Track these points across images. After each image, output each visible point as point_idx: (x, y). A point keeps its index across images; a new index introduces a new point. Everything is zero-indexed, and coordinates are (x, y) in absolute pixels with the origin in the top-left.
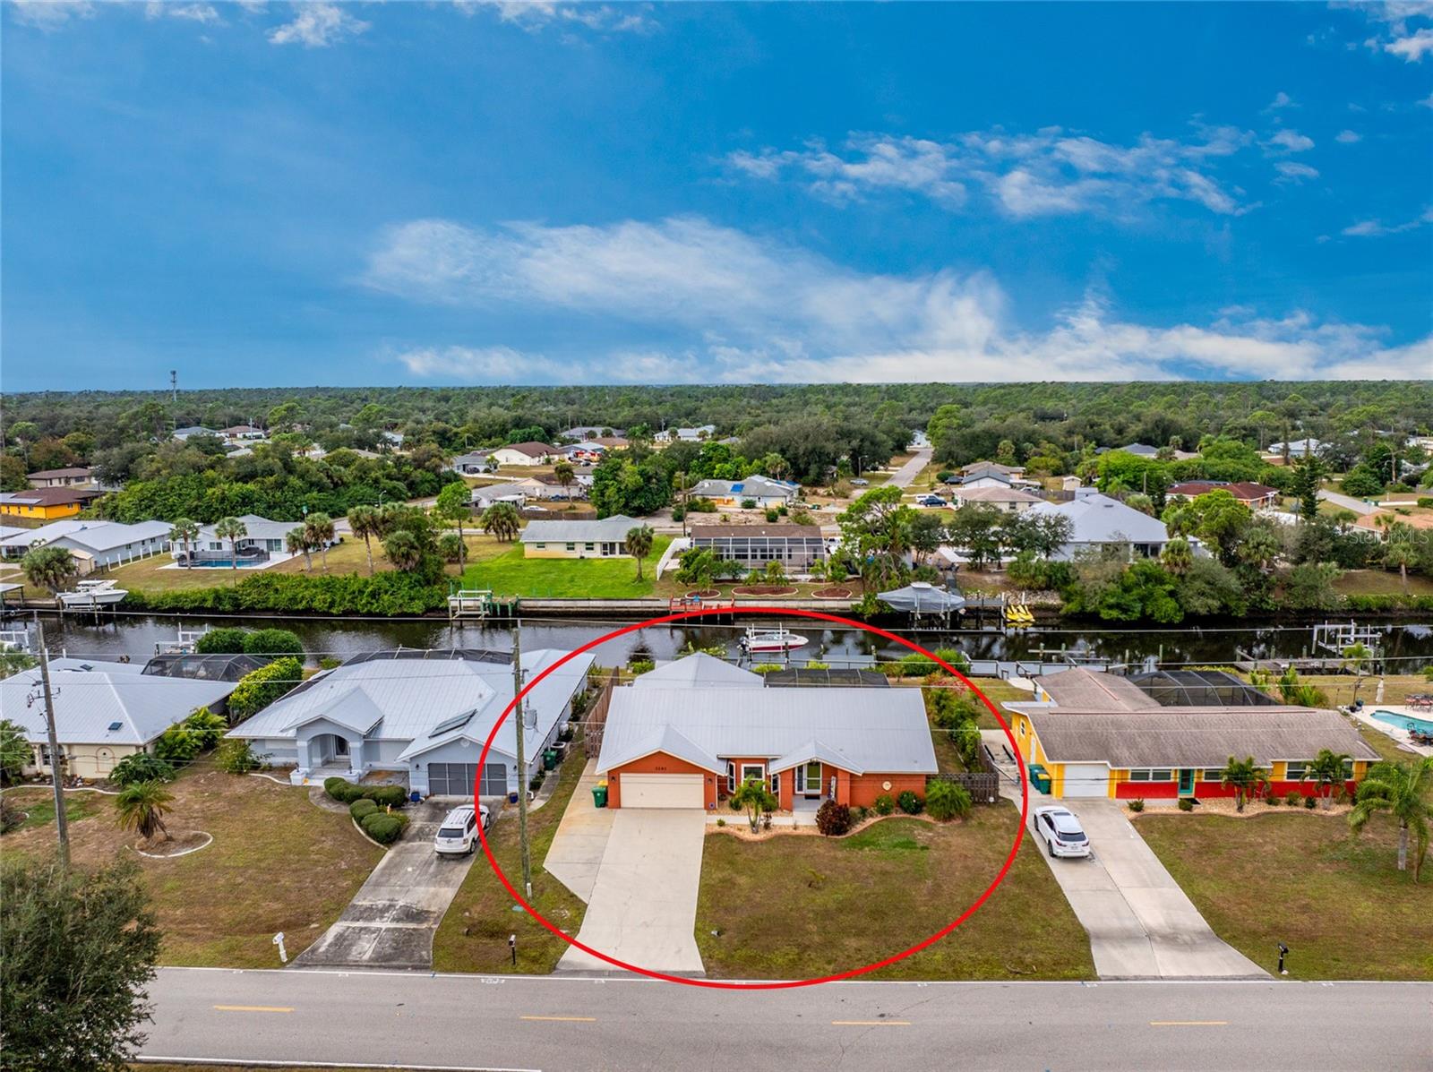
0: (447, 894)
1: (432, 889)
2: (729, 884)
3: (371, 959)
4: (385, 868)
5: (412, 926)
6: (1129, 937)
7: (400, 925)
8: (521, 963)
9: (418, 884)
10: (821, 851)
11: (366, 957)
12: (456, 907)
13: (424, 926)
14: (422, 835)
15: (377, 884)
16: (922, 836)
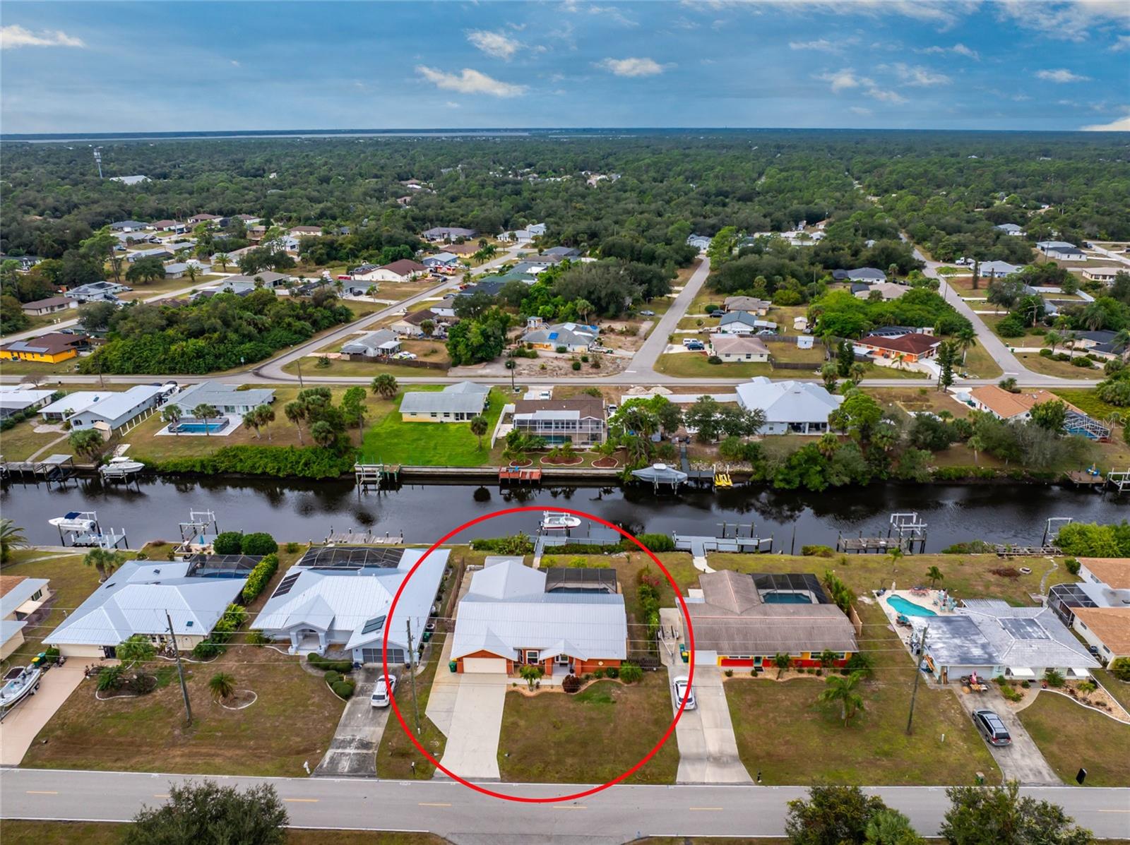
0: (380, 731)
1: (372, 729)
2: (515, 724)
3: (349, 772)
4: (347, 714)
5: (365, 751)
6: (699, 759)
7: (359, 751)
8: (418, 773)
9: (365, 725)
10: (562, 703)
11: (346, 770)
12: (385, 739)
13: (370, 752)
14: (363, 692)
15: (345, 726)
16: (615, 692)
